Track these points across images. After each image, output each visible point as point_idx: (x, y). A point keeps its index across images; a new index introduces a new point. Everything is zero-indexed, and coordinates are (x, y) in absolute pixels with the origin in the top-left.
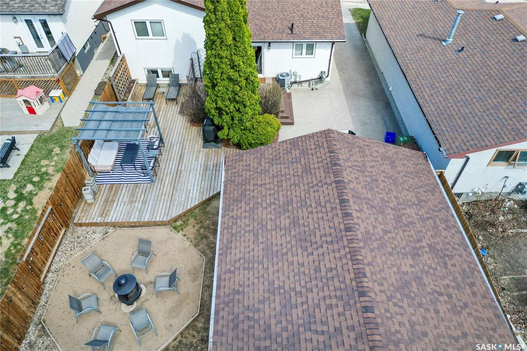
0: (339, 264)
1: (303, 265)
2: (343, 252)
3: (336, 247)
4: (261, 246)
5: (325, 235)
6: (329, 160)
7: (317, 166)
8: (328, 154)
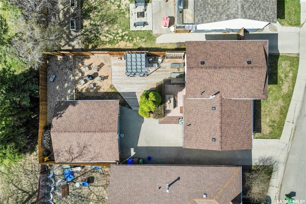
0: (73, 128)
1: (75, 121)
2: (75, 129)
3: (77, 128)
4: (83, 111)
5: (81, 126)
6: (104, 130)
7: (103, 127)
8: (106, 130)
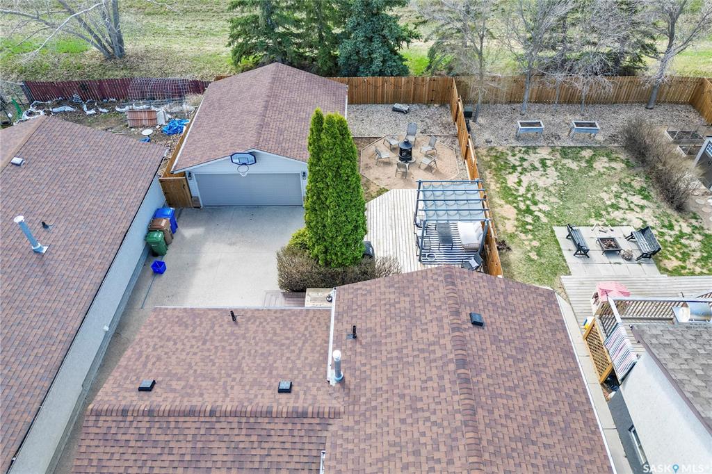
6: (264, 129)
7: (273, 130)
8: (263, 133)
